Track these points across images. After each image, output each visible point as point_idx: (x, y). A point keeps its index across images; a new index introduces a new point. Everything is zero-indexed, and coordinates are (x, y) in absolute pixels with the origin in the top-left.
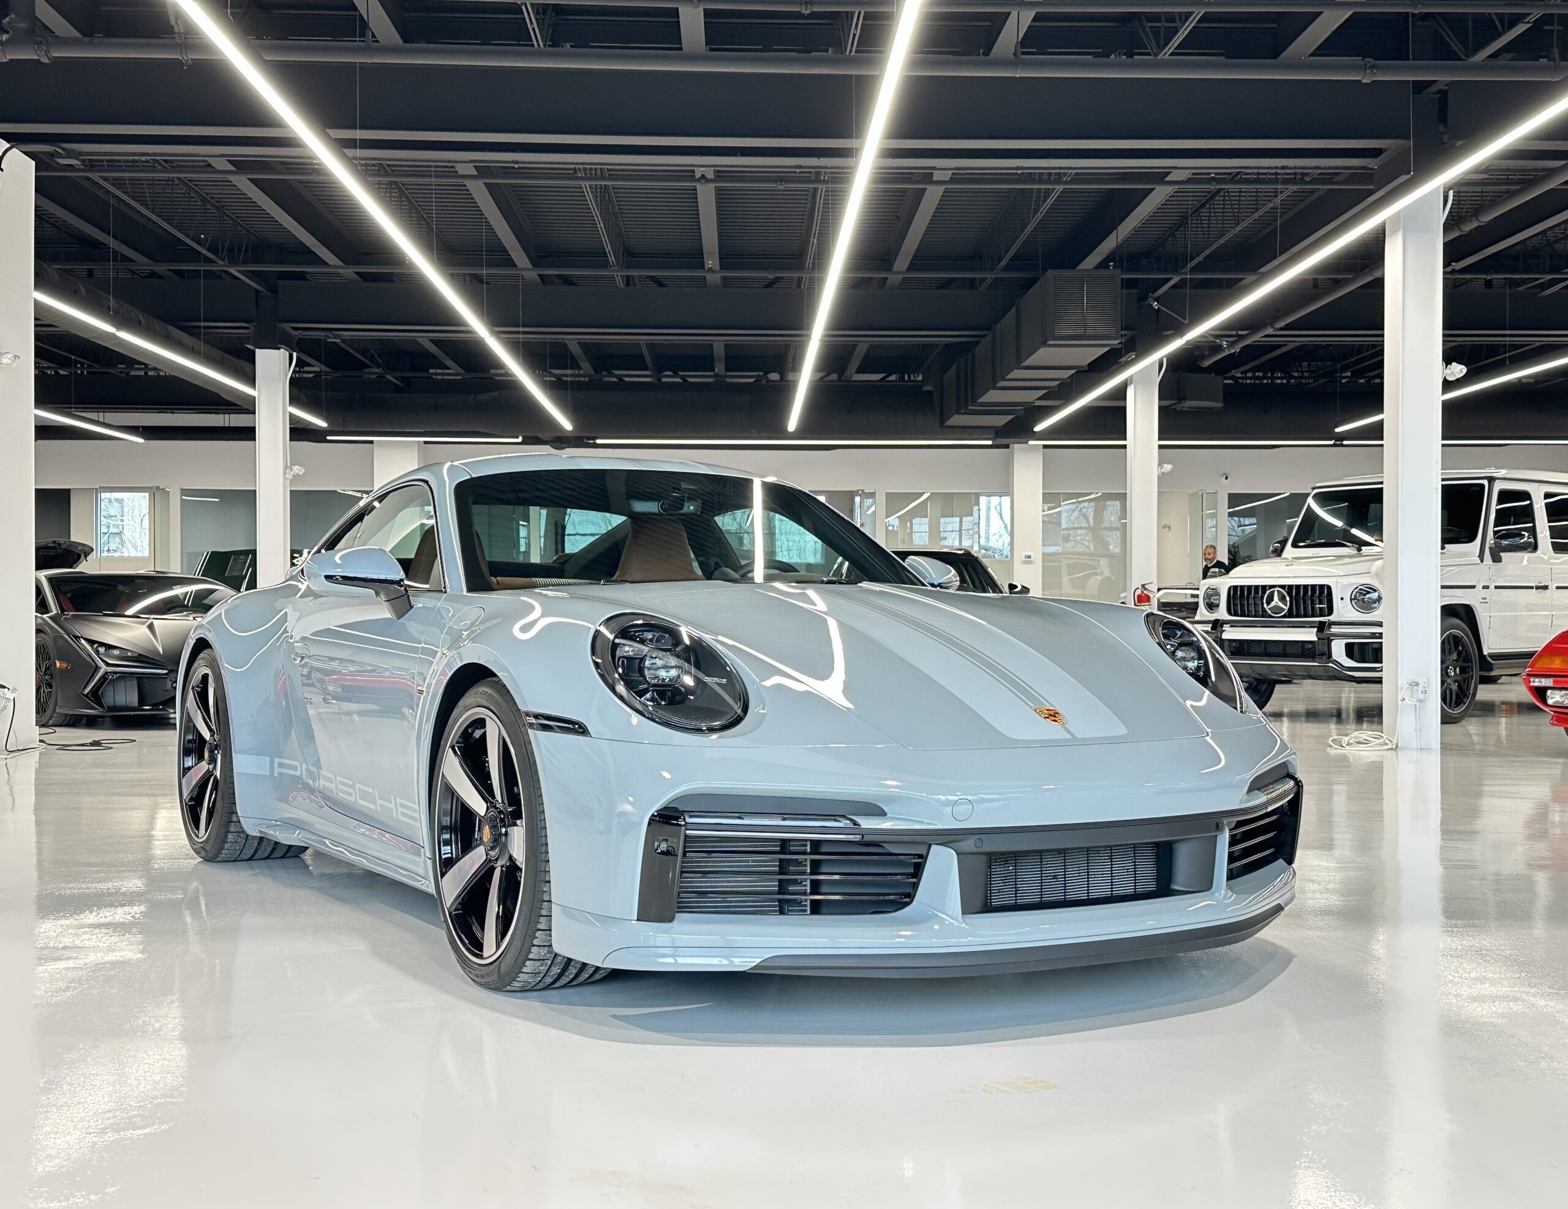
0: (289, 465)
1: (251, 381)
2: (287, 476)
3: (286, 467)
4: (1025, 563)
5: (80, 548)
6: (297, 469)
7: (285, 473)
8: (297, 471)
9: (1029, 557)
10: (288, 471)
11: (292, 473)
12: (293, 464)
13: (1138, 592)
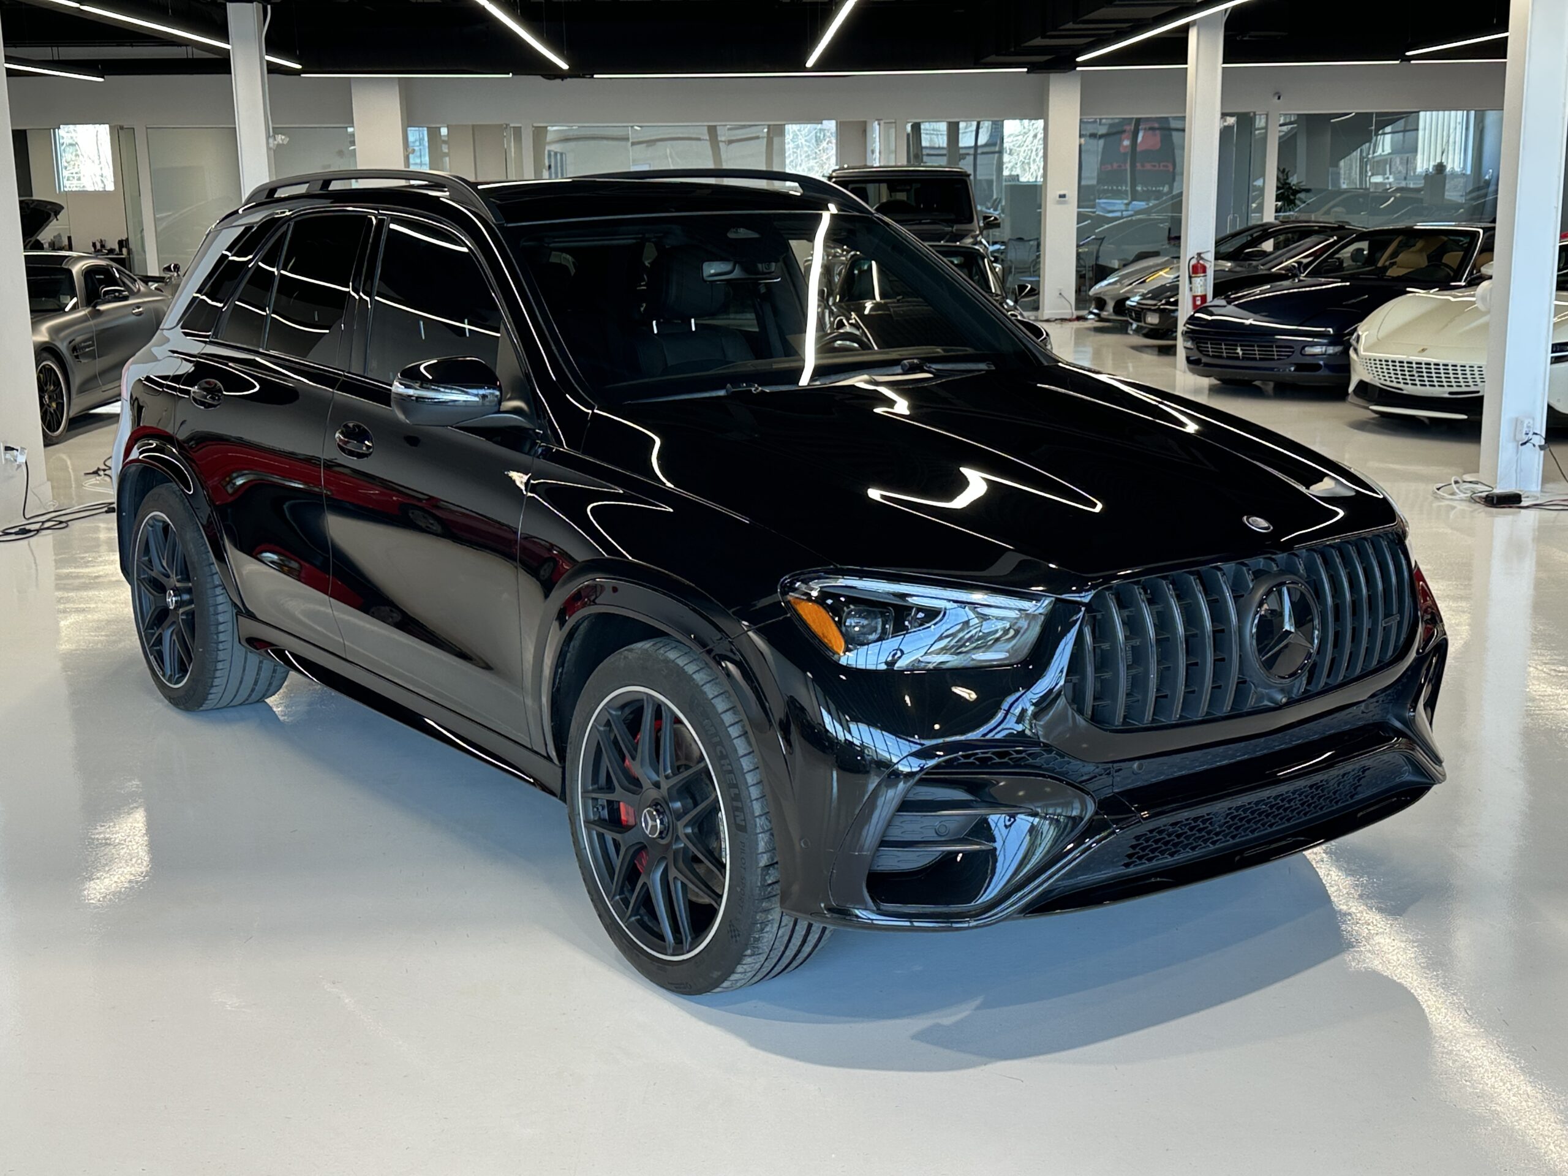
1: (225, 38)
2: (271, 145)
3: (268, 137)
4: (1059, 203)
5: (49, 207)
6: (280, 139)
7: (268, 143)
8: (281, 141)
9: (1062, 196)
10: (271, 140)
11: (276, 143)
12: (276, 131)
13: (1193, 262)
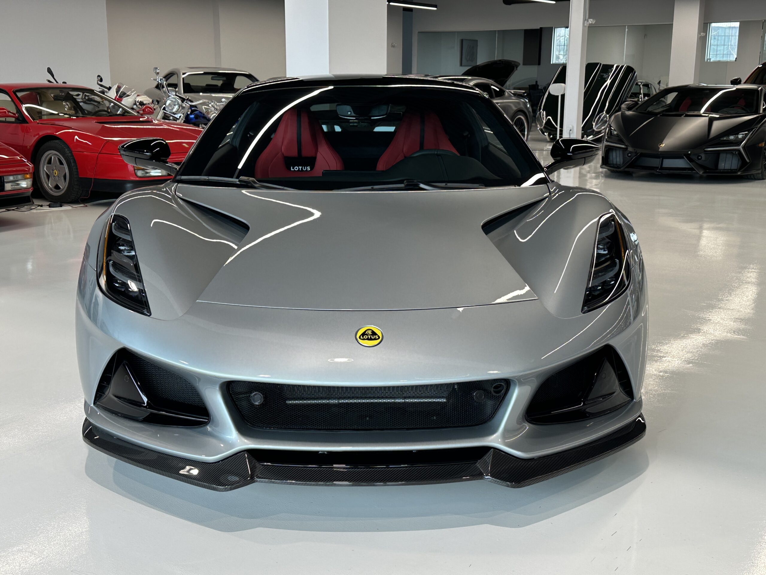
0: (587, 19)
2: (586, 25)
5: (513, 63)
6: (591, 21)
7: (584, 23)
8: (590, 22)
11: (588, 23)
12: (589, 18)
